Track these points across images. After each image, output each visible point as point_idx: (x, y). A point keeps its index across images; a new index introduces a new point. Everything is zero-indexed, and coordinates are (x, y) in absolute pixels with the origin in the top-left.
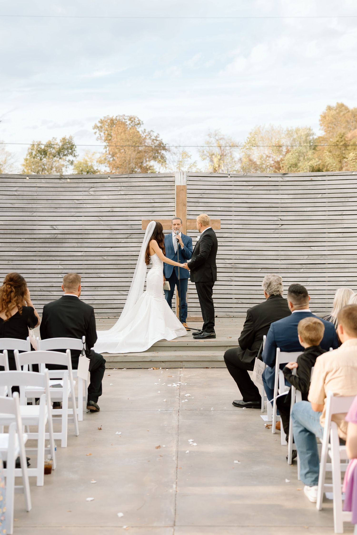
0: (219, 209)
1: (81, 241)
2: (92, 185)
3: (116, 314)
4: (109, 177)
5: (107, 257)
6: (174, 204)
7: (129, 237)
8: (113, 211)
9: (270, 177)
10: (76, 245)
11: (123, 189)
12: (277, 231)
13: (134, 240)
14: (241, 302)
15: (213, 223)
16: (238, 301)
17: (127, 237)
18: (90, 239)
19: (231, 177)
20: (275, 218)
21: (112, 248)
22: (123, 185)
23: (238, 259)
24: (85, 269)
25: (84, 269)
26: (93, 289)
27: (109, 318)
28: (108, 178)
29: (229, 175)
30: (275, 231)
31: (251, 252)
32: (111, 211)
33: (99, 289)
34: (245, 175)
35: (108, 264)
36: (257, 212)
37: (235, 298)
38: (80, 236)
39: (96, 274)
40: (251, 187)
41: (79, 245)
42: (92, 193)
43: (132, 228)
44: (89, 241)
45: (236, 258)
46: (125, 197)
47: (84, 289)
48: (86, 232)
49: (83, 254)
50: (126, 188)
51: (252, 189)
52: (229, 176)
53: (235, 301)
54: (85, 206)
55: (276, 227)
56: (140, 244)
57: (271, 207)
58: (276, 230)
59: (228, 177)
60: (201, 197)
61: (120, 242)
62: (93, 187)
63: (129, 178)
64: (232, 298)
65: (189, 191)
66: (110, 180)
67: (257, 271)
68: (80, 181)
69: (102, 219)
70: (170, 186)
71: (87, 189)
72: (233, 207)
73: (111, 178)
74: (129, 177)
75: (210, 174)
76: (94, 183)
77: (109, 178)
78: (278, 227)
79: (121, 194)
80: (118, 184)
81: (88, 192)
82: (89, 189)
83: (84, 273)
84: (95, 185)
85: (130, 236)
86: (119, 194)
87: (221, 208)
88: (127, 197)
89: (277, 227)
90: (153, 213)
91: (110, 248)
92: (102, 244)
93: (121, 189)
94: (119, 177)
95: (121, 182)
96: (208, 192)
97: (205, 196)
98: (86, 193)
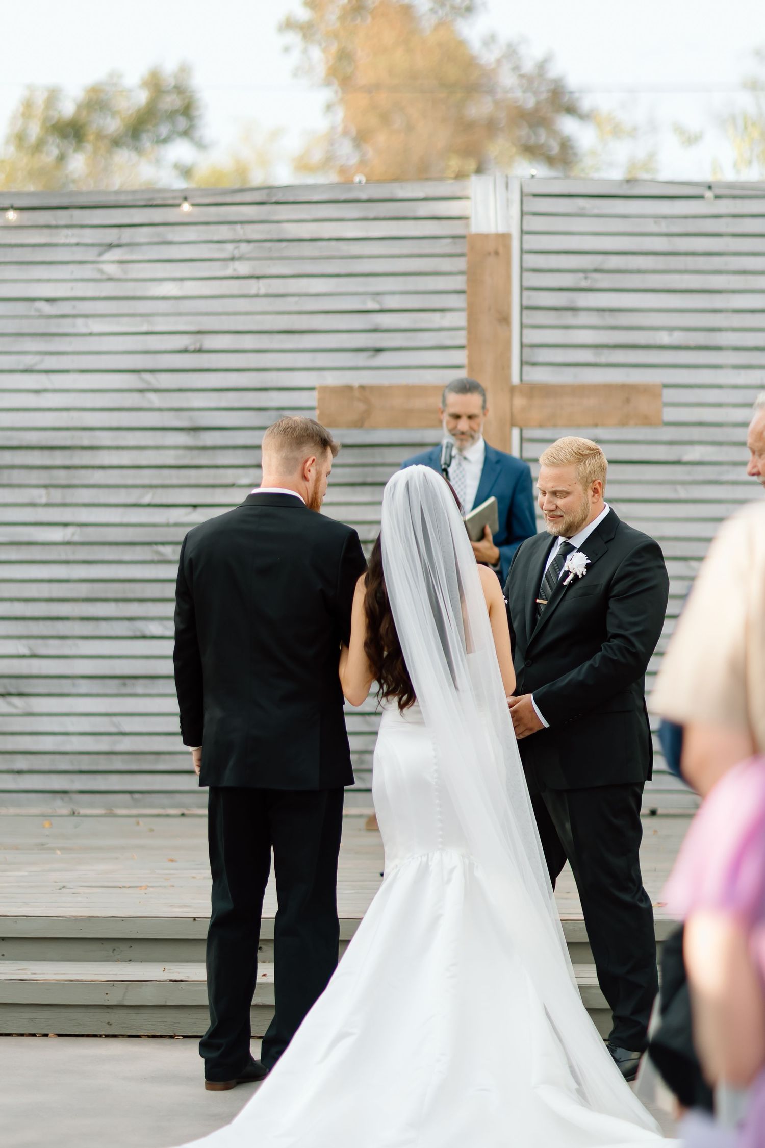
0: (664, 338)
1: (62, 477)
2: (111, 236)
4: (185, 199)
6: (459, 319)
8: (201, 346)
10: (41, 495)
11: (245, 254)
15: (628, 400)
18: (101, 472)
19: (716, 197)
21: (200, 509)
22: (245, 234)
24: (80, 603)
25: (76, 600)
26: (113, 686)
27: (183, 815)
28: (179, 205)
29: (710, 188)
32: (192, 348)
33: (140, 686)
38: (59, 458)
39: (126, 622)
41: (57, 495)
42: (112, 270)
44: (98, 477)
46: (254, 287)
48: (86, 439)
49: (73, 534)
50: (261, 247)
52: (707, 194)
54: (80, 326)
59: (702, 197)
60: (584, 284)
61: (233, 485)
62: (116, 243)
63: (270, 203)
65: (531, 261)
66: (189, 214)
68: (62, 217)
69: (154, 381)
70: (449, 239)
71: (91, 255)
72: (726, 329)
73: (193, 205)
74: (274, 199)
76: (124, 229)
77: (186, 207)
79: (235, 274)
80: (224, 232)
81: (94, 268)
82: (100, 254)
84: (127, 235)
86: (229, 272)
87: (671, 334)
88: (262, 287)
90: (374, 356)
91: (189, 510)
92: (154, 490)
93: (237, 253)
94: (228, 199)
95: (235, 223)
96: (614, 262)
97: (604, 281)
98: (87, 271)
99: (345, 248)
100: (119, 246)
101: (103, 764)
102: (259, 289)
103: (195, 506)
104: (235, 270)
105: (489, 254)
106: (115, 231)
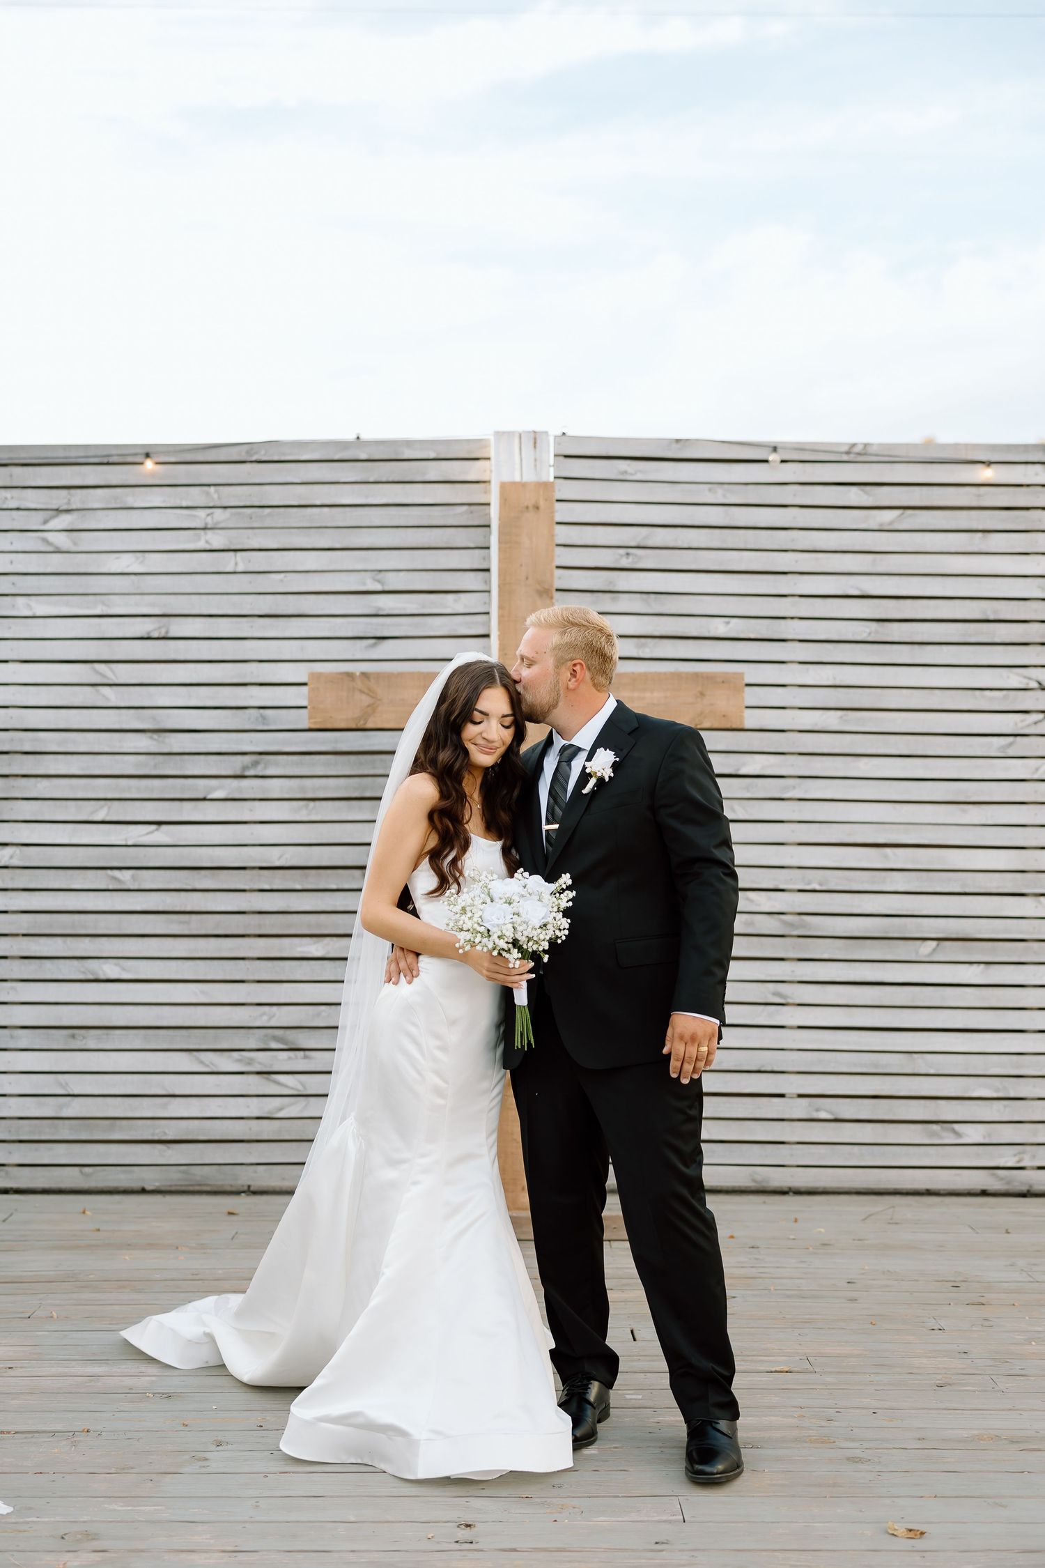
0: (719, 628)
2: (58, 499)
3: (184, 1172)
4: (147, 455)
5: (133, 877)
7: (251, 772)
8: (167, 632)
9: (989, 464)
11: (218, 523)
12: (1021, 746)
13: (276, 787)
14: (831, 1113)
15: (702, 694)
16: (818, 1110)
17: (238, 773)
18: (45, 782)
19: (783, 461)
20: (1013, 679)
21: (164, 827)
22: (219, 498)
23: (818, 888)
24: (21, 938)
25: (17, 935)
26: (59, 1038)
27: (142, 1192)
28: (140, 463)
29: (775, 449)
30: (1011, 744)
31: (886, 857)
32: (156, 635)
33: (91, 1039)
34: (856, 450)
35: (139, 908)
36: (916, 647)
37: (800, 1096)
39: (75, 962)
40: (887, 517)
42: (62, 540)
43: (268, 725)
45: (809, 884)
46: (230, 562)
47: (12, 1037)
49: (11, 857)
50: (239, 514)
51: (891, 523)
52: (772, 457)
53: (802, 1108)
54: (21, 606)
55: (1016, 724)
56: (307, 807)
57: (992, 618)
58: (1019, 739)
59: (766, 461)
60: (625, 563)
61: (204, 799)
62: (64, 507)
63: (251, 462)
64: (782, 1096)
65: (563, 534)
66: (153, 474)
67: (917, 953)
69: (109, 674)
70: (465, 508)
71: (34, 521)
72: (792, 618)
73: (157, 463)
74: (254, 458)
75: (674, 445)
76: (73, 491)
77: (149, 465)
78: (1029, 725)
79: (208, 547)
80: (195, 496)
81: (38, 538)
82: (45, 522)
83: (13, 958)
84: (77, 498)
85: (256, 764)
86: (201, 544)
87: (728, 623)
88: (243, 562)
89: (1020, 725)
90: (374, 645)
91: (153, 827)
92: (109, 803)
93: (210, 523)
94: (200, 458)
95: (209, 485)
96: (661, 536)
97: (649, 560)
98: (29, 542)
99: (340, 517)
100: (68, 511)
101: (46, 1130)
102: (236, 564)
103: (159, 823)
104: (207, 542)
105: (527, 507)
106: (64, 492)
